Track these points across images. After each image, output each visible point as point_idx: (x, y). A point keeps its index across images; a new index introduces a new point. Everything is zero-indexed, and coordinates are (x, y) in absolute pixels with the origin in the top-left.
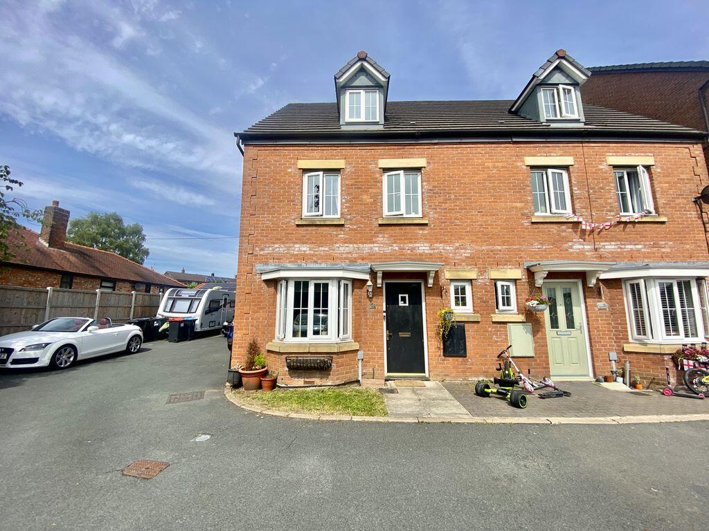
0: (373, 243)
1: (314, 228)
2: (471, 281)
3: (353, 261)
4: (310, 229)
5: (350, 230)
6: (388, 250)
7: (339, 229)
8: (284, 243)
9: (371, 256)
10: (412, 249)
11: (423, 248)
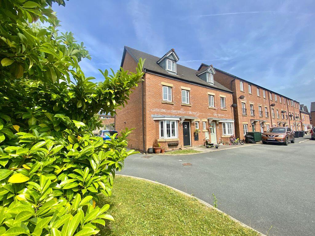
0: (180, 110)
1: (166, 104)
2: (199, 122)
3: (176, 115)
4: (165, 104)
5: (175, 106)
6: (183, 113)
7: (172, 105)
8: (159, 108)
9: (180, 114)
10: (188, 113)
11: (190, 113)
